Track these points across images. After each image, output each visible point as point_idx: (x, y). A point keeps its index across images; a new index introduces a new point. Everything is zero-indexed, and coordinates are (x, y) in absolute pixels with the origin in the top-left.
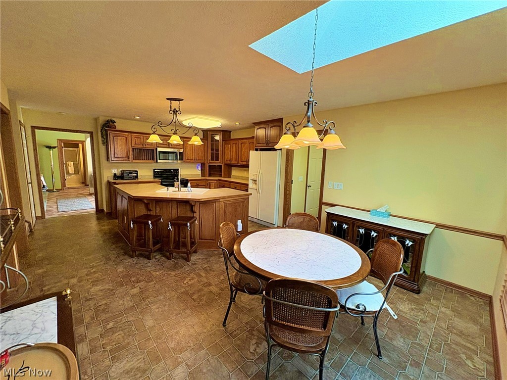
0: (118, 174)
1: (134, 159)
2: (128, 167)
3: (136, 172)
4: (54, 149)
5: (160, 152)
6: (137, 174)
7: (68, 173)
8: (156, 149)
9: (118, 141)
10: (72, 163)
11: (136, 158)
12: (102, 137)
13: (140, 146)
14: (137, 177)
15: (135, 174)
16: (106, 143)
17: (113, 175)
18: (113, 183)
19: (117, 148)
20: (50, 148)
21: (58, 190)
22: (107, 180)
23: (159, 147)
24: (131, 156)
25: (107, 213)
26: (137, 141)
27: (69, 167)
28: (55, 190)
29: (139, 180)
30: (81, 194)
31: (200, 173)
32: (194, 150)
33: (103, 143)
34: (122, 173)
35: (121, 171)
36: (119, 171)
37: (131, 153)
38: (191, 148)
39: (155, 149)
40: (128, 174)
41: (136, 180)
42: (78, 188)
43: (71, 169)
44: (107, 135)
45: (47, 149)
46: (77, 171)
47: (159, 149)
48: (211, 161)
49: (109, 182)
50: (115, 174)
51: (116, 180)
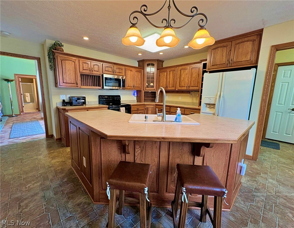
0: (67, 100)
1: (82, 85)
2: (76, 94)
3: (84, 98)
4: (12, 82)
5: (106, 78)
6: (85, 100)
7: (25, 101)
8: (103, 75)
9: (67, 65)
10: (29, 94)
11: (84, 84)
12: (50, 61)
13: (87, 72)
14: (84, 103)
15: (83, 99)
16: (54, 68)
17: (61, 101)
18: (62, 109)
19: (66, 72)
20: (8, 80)
21: (17, 115)
22: (56, 106)
23: (104, 73)
24: (79, 82)
25: (57, 139)
26: (84, 66)
27: (26, 97)
28: (14, 115)
29: (87, 106)
30: (35, 118)
31: (136, 99)
32: (133, 78)
33: (51, 68)
34: (71, 98)
35: (70, 97)
36: (67, 97)
37: (79, 78)
38: (131, 76)
39: (101, 75)
40: (76, 101)
41: (84, 106)
42: (33, 113)
43: (28, 99)
44: (54, 59)
45: (6, 82)
46: (32, 100)
47: (105, 76)
48: (147, 89)
49: (58, 109)
50: (64, 100)
51: (65, 106)
